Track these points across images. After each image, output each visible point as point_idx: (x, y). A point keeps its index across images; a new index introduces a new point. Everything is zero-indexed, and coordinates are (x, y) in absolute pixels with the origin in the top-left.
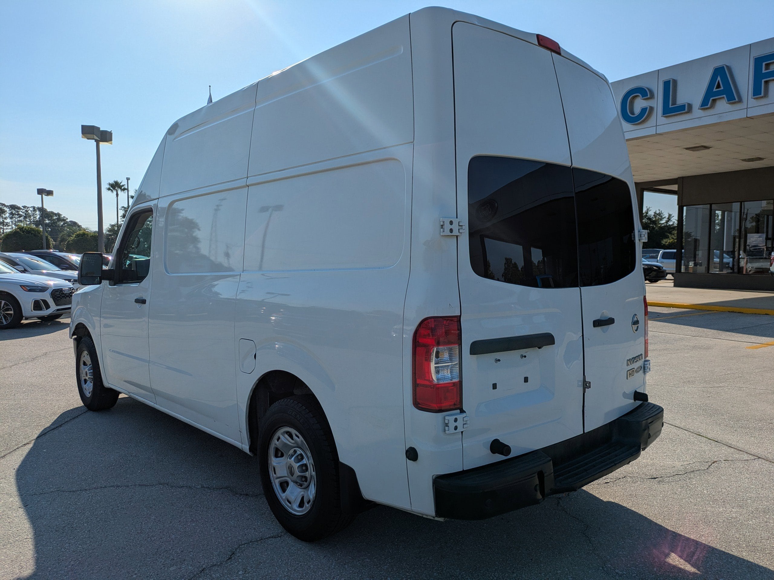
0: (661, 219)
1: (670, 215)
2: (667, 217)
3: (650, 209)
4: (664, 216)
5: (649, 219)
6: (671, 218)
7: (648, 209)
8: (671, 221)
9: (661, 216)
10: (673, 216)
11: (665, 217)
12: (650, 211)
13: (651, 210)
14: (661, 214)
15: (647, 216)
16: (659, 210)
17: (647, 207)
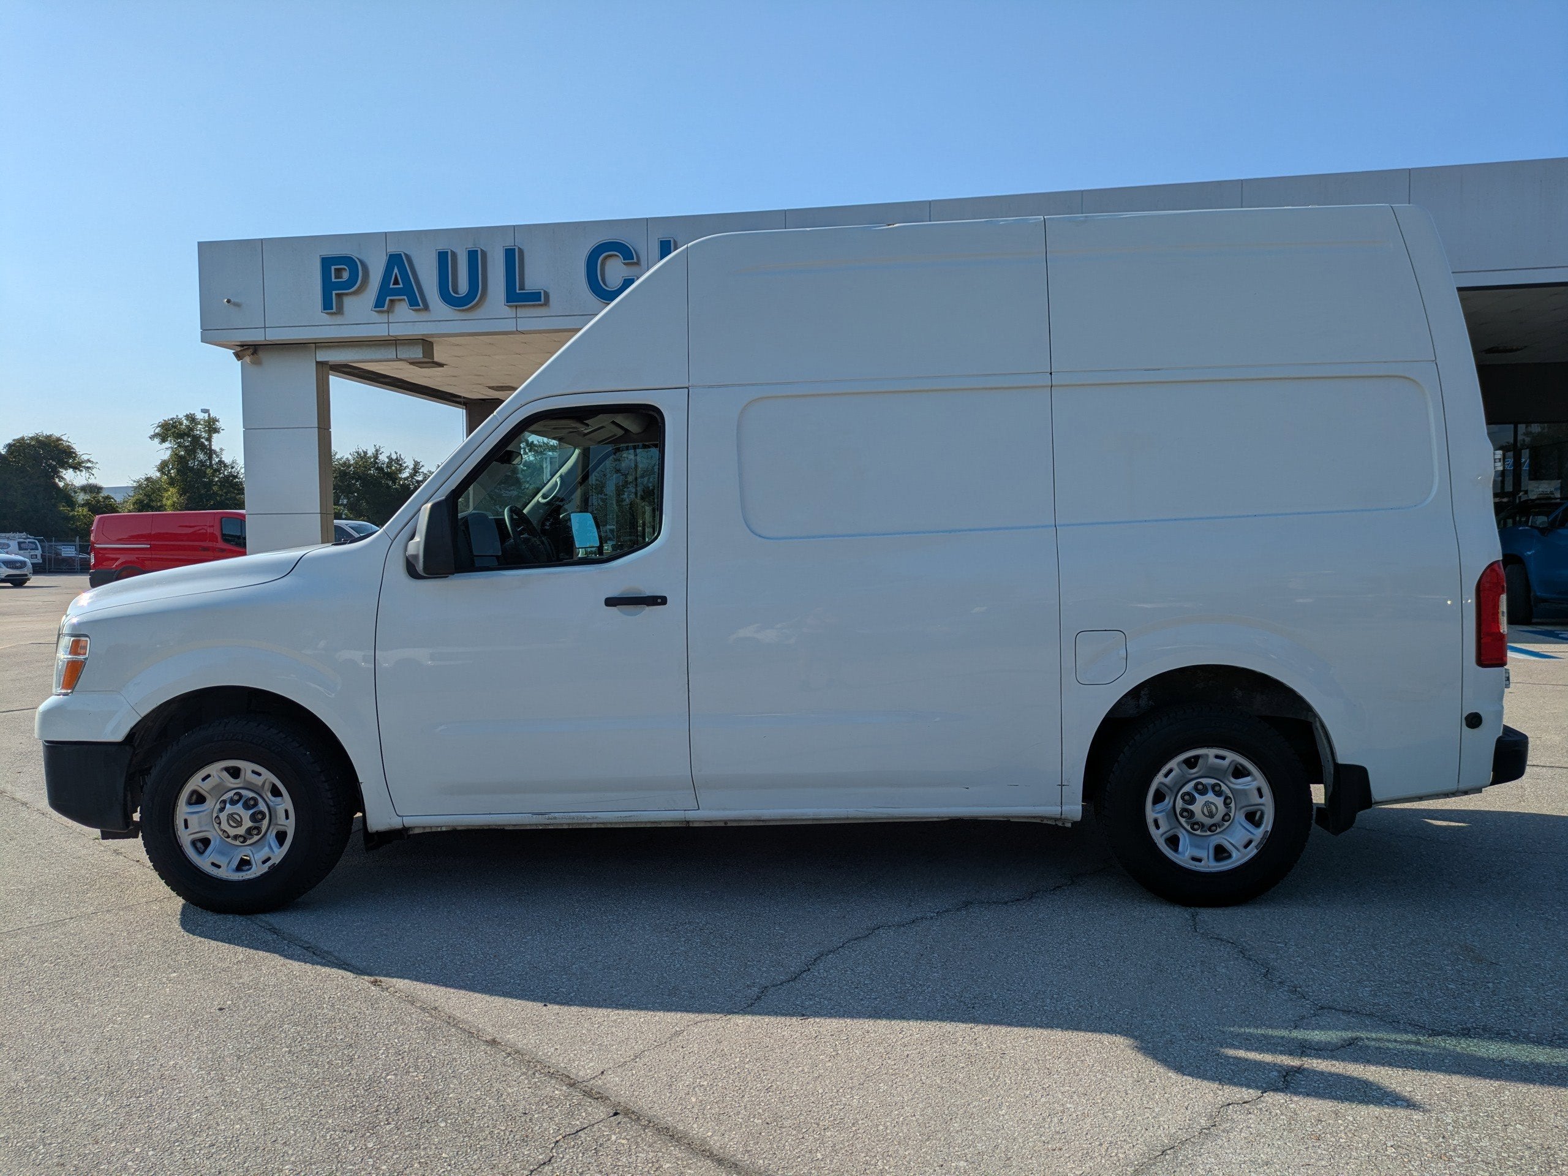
0: (400, 471)
1: (416, 464)
2: (412, 466)
3: (382, 450)
4: (405, 465)
5: (380, 469)
6: (419, 469)
7: (377, 451)
8: (419, 475)
9: (401, 465)
10: (423, 466)
11: (407, 467)
12: (381, 454)
13: (383, 452)
14: (399, 461)
15: (376, 463)
16: (396, 453)
17: (375, 446)
